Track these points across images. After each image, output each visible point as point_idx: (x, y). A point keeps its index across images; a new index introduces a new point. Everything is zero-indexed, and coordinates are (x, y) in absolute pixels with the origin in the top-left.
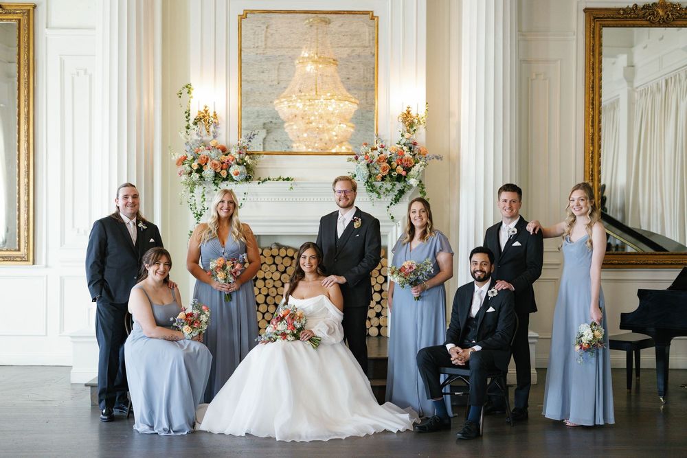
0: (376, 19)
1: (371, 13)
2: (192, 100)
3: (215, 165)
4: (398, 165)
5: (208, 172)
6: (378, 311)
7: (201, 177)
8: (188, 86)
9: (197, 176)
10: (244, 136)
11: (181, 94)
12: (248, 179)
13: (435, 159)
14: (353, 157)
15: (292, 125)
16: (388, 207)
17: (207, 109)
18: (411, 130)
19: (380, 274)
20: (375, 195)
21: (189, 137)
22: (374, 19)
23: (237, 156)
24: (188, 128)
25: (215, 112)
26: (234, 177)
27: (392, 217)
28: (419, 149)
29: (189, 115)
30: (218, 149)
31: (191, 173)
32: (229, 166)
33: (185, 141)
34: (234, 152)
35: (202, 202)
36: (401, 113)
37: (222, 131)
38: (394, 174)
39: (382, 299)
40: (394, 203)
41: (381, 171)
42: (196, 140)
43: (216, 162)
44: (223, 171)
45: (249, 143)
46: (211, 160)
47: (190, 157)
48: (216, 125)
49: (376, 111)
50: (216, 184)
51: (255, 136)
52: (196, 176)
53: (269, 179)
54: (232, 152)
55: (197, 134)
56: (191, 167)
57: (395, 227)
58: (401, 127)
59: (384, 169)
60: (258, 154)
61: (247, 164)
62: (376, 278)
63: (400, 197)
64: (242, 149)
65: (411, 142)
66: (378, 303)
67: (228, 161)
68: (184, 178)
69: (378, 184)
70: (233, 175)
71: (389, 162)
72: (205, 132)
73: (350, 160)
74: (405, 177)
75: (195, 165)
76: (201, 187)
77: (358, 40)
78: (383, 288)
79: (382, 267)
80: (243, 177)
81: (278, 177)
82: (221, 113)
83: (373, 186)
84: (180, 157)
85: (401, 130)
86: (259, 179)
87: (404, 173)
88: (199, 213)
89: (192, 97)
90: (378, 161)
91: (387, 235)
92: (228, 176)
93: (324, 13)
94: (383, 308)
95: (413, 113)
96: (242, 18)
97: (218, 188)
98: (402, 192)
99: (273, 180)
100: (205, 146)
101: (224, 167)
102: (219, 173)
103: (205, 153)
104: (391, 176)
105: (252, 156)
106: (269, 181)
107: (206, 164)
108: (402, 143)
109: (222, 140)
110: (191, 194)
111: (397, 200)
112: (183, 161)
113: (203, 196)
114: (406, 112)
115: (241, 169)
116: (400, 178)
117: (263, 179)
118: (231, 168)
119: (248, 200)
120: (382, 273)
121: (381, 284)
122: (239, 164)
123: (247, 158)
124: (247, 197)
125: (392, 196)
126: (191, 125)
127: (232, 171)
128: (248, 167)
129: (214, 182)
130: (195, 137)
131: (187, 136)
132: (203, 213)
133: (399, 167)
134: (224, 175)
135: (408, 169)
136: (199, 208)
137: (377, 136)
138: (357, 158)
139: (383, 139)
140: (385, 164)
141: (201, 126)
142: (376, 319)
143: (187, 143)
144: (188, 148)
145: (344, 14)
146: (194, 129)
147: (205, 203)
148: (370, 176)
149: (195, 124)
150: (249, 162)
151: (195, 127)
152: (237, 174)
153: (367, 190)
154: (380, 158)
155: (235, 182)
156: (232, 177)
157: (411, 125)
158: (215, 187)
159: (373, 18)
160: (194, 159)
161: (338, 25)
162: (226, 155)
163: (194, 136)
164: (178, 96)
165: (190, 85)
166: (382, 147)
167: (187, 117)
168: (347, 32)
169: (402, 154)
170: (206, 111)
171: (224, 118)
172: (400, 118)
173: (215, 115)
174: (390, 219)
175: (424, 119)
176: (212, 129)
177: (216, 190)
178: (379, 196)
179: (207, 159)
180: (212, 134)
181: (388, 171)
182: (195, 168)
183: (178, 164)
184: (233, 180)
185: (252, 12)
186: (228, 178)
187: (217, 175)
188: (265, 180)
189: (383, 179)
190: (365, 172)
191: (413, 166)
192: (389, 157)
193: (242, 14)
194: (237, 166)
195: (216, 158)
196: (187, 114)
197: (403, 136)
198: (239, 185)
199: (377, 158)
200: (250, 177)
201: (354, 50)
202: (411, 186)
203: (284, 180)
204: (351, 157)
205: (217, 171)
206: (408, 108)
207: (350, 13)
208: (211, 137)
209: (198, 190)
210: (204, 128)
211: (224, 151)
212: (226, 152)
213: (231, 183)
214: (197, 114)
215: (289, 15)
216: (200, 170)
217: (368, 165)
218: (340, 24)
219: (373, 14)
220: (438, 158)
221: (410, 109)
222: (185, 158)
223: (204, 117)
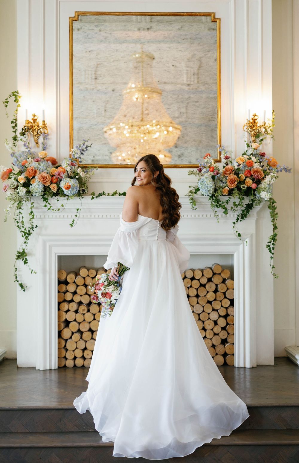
0: (218, 21)
1: (212, 15)
2: (19, 109)
3: (44, 178)
4: (246, 177)
5: (37, 186)
6: (224, 338)
7: (28, 192)
8: (15, 94)
9: (24, 190)
10: (77, 147)
11: (7, 102)
12: (81, 193)
13: (283, 171)
14: (195, 170)
15: (118, 156)
16: (234, 223)
17: (36, 118)
18: (258, 140)
19: (225, 297)
20: (220, 210)
21: (16, 149)
22: (216, 22)
23: (68, 169)
24: (15, 139)
25: (44, 121)
26: (66, 192)
27: (239, 235)
28: (269, 160)
29: (16, 125)
30: (47, 161)
31: (17, 187)
32: (59, 180)
33: (11, 151)
34: (65, 165)
35: (30, 220)
36: (246, 122)
37: (52, 142)
38: (244, 187)
39: (227, 324)
40: (240, 219)
41: (228, 184)
42: (23, 152)
43: (46, 175)
44: (53, 185)
45: (82, 156)
46: (40, 173)
47: (17, 170)
48: (46, 136)
49: (219, 120)
50: (46, 200)
51: (88, 148)
52: (22, 191)
53: (104, 194)
54: (62, 165)
55: (25, 145)
56: (17, 180)
57: (241, 246)
58: (246, 137)
59: (232, 182)
60: (92, 167)
61: (80, 177)
62: (221, 301)
63: (248, 212)
64: (74, 162)
65: (258, 152)
66: (224, 329)
67: (59, 174)
68: (9, 193)
69: (224, 199)
70: (64, 189)
71: (237, 174)
72: (33, 144)
73: (191, 173)
74: (255, 190)
75: (22, 179)
76: (29, 203)
77: (199, 43)
78: (229, 313)
79: (228, 289)
80: (75, 191)
81: (113, 191)
82: (51, 122)
83: (218, 201)
84: (5, 170)
85: (246, 140)
86: (93, 194)
87: (254, 186)
88: (27, 231)
89: (19, 106)
90: (225, 173)
91: (232, 255)
92: (58, 190)
93: (162, 15)
94: (229, 334)
95: (260, 122)
96: (73, 20)
97: (47, 204)
98: (249, 207)
99: (109, 195)
100: (33, 158)
101: (54, 181)
102: (48, 187)
103: (34, 165)
104: (239, 189)
105: (84, 169)
106: (103, 196)
107: (34, 177)
108: (248, 153)
109: (52, 153)
110: (18, 211)
111: (243, 216)
112: (8, 174)
113: (32, 212)
114: (251, 121)
115: (73, 183)
116: (249, 192)
117: (97, 193)
118: (62, 182)
119: (81, 216)
120: (227, 296)
121: (227, 308)
122: (70, 177)
123: (79, 170)
124: (80, 214)
125: (239, 211)
126: (19, 135)
127: (63, 185)
128: (81, 181)
129: (43, 198)
130: (23, 149)
131: (14, 148)
132: (31, 231)
133: (248, 180)
134: (55, 190)
135: (258, 182)
136: (27, 226)
137: (220, 147)
138: (200, 171)
139: (227, 150)
140: (233, 176)
141: (29, 137)
142: (222, 346)
143: (13, 155)
144: (14, 160)
145: (183, 16)
146: (21, 140)
147: (33, 220)
148: (215, 190)
149: (23, 134)
150: (82, 174)
151: (22, 137)
152: (68, 188)
153: (212, 205)
154: (226, 170)
155: (66, 197)
156: (62, 191)
157: (257, 135)
158: (44, 203)
159: (214, 21)
160: (21, 173)
161: (177, 28)
162: (57, 168)
163: (21, 148)
164: (4, 105)
165: (17, 92)
166: (227, 158)
167: (13, 127)
168: (186, 35)
169: (251, 165)
170: (35, 121)
171: (54, 129)
172: (246, 127)
173: (44, 124)
174: (235, 236)
175: (271, 128)
176: (41, 140)
177: (45, 206)
178: (226, 212)
179: (35, 172)
180: (41, 145)
181: (236, 183)
182: (22, 182)
183: (3, 178)
184: (64, 195)
185: (85, 14)
186: (59, 193)
187: (46, 189)
188: (100, 195)
189: (230, 192)
190: (210, 185)
191: (263, 179)
192: (236, 167)
193: (73, 15)
194: (68, 179)
195: (46, 171)
196: (14, 125)
197: (248, 146)
198: (71, 201)
199: (222, 170)
200: (84, 191)
201: (195, 54)
202: (260, 200)
203: (120, 195)
204: (192, 169)
205: (47, 185)
206: (255, 116)
207: (190, 14)
208: (41, 148)
209: (26, 206)
210: (32, 139)
211: (54, 163)
212: (57, 165)
213: (62, 198)
214: (24, 124)
215: (124, 17)
216: (27, 184)
217: (213, 178)
218: (179, 27)
219: (214, 16)
220: (286, 171)
221: (256, 117)
222: (10, 171)
223: (32, 127)
